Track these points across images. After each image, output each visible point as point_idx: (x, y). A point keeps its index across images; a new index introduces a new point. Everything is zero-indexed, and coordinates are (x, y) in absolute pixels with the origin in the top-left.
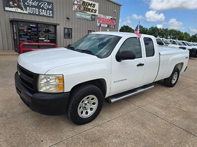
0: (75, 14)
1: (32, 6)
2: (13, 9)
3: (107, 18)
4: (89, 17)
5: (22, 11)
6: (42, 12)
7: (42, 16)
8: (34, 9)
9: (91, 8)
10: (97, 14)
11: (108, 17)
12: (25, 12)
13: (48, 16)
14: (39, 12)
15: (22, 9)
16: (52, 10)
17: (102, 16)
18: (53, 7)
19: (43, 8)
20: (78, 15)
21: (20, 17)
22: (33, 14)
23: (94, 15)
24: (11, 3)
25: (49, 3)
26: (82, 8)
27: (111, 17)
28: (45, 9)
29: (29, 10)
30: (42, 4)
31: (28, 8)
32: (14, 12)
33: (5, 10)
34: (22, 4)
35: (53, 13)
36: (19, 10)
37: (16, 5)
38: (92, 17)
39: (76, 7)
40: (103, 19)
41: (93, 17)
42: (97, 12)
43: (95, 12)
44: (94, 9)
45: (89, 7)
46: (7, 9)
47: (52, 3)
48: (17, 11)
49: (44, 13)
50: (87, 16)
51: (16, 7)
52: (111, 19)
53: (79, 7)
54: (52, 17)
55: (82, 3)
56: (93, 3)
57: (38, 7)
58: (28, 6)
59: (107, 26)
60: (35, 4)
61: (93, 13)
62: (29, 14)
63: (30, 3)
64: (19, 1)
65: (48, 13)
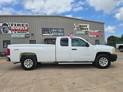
0: (76, 33)
1: (54, 32)
2: (46, 35)
3: (96, 32)
4: (84, 32)
5: (50, 35)
7: (58, 36)
9: (85, 28)
10: (89, 30)
12: (51, 35)
14: (57, 34)
16: (63, 32)
18: (64, 31)
19: (59, 32)
21: (49, 37)
22: (54, 35)
24: (45, 32)
25: (62, 29)
26: (79, 29)
27: (98, 31)
28: (60, 32)
29: (53, 34)
30: (59, 30)
35: (64, 34)
36: (49, 35)
38: (85, 33)
39: (76, 29)
40: (93, 32)
41: (87, 32)
44: (87, 28)
45: (84, 27)
46: (43, 35)
47: (64, 29)
51: (47, 33)
52: (99, 32)
55: (79, 26)
56: (86, 25)
57: (57, 32)
58: (52, 32)
59: (96, 36)
60: (56, 30)
61: (86, 30)
62: (53, 35)
63: (53, 30)
64: (49, 30)
65: (62, 34)
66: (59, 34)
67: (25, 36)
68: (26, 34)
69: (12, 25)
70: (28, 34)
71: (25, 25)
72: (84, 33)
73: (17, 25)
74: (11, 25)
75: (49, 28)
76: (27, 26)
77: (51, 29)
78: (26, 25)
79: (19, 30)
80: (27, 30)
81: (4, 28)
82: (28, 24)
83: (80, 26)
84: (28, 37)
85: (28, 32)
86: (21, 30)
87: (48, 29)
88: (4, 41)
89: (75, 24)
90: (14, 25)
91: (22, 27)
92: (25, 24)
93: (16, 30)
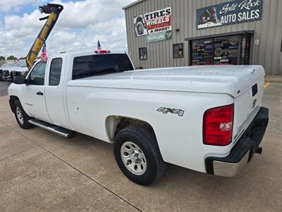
1: (229, 13)
2: (205, 25)
5: (215, 25)
6: (241, 16)
7: (241, 22)
8: (230, 16)
12: (218, 24)
13: (251, 20)
14: (237, 17)
15: (215, 22)
16: (259, 7)
19: (244, 10)
22: (228, 24)
28: (246, 10)
29: (224, 20)
31: (222, 17)
32: (206, 28)
33: (197, 29)
35: (260, 13)
36: (212, 24)
37: (208, 18)
46: (200, 26)
48: (209, 26)
57: (237, 11)
58: (223, 15)
60: (234, 6)
62: (223, 25)
63: (226, 9)
64: (212, 12)
65: (252, 14)
66: (245, 16)
67: (166, 36)
68: (167, 32)
69: (147, 19)
70: (170, 31)
71: (165, 13)
73: (153, 16)
74: (145, 18)
76: (169, 13)
77: (219, 7)
78: (167, 11)
79: (157, 25)
80: (169, 23)
81: (139, 25)
82: (170, 8)
84: (171, 38)
85: (170, 27)
86: (160, 25)
87: (210, 8)
88: (140, 49)
90: (149, 17)
91: (160, 18)
92: (165, 10)
93: (152, 26)
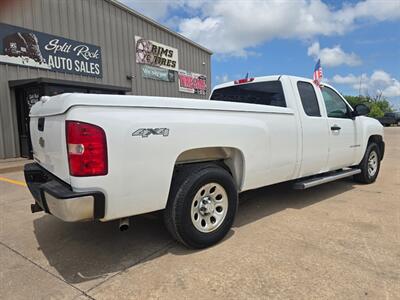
0: (141, 71)
1: (60, 54)
2: (18, 60)
3: (193, 77)
5: (37, 65)
6: (79, 65)
7: (79, 74)
8: (64, 59)
9: (167, 58)
10: (177, 68)
11: (195, 76)
12: (44, 66)
13: (91, 75)
14: (74, 65)
15: (38, 60)
16: (98, 61)
17: (185, 73)
18: (100, 56)
19: (81, 58)
20: (147, 71)
22: (61, 71)
23: (173, 72)
24: (13, 45)
25: (93, 48)
26: (152, 59)
27: (199, 75)
28: (85, 61)
29: (52, 63)
30: (79, 48)
31: (51, 57)
32: (20, 66)
34: (37, 47)
35: (100, 68)
36: (32, 63)
37: (23, 50)
38: (169, 76)
39: (141, 55)
40: (187, 78)
41: (171, 75)
42: (177, 65)
43: (174, 66)
44: (172, 59)
45: (164, 56)
46: (4, 59)
47: (99, 48)
48: (26, 64)
49: (83, 68)
50: (162, 72)
51: (25, 54)
52: (199, 78)
53: (147, 56)
54: (100, 76)
55: (150, 49)
56: (170, 48)
57: (72, 55)
58: (51, 53)
59: (193, 91)
60: (65, 48)
61: (171, 68)
62: (54, 70)
63: (55, 46)
64: (31, 41)
65: (92, 68)
72: (164, 75)
75: (34, 32)
77: (45, 38)
83: (154, 47)
87: (26, 33)
89: (137, 38)
